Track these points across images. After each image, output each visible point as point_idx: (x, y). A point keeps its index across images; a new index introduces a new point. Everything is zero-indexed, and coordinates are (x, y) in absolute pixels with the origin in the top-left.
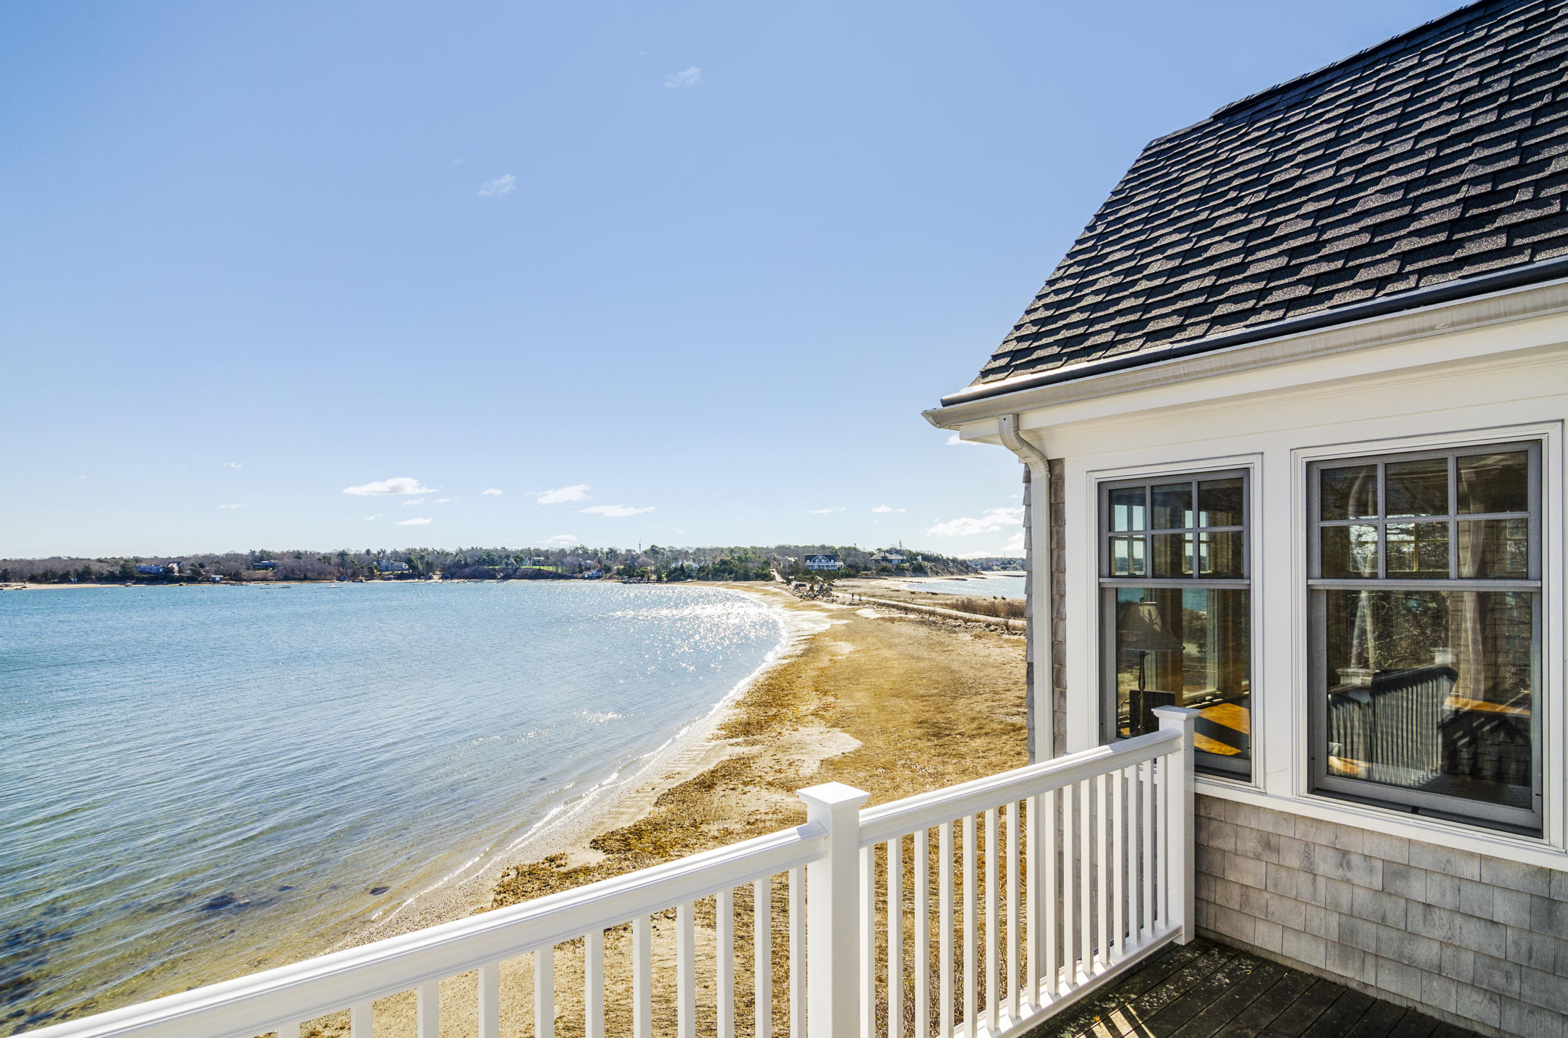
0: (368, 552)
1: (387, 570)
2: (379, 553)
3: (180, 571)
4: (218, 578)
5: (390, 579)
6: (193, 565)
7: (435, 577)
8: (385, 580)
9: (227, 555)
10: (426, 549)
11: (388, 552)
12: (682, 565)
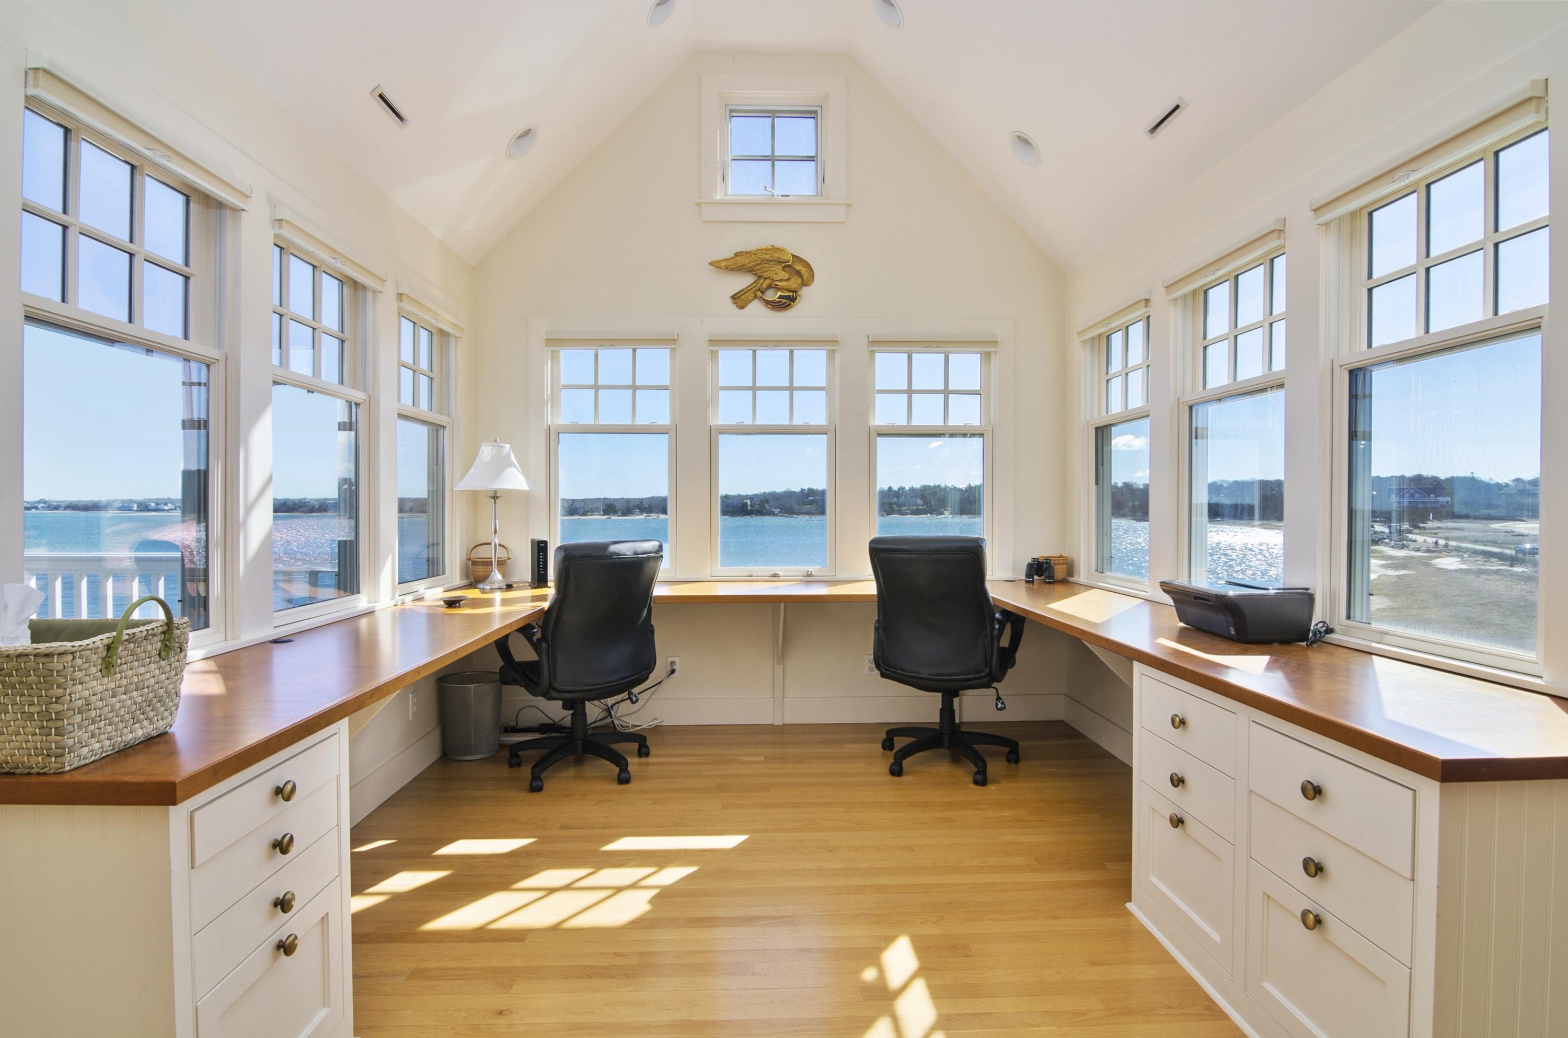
4: (776, 511)
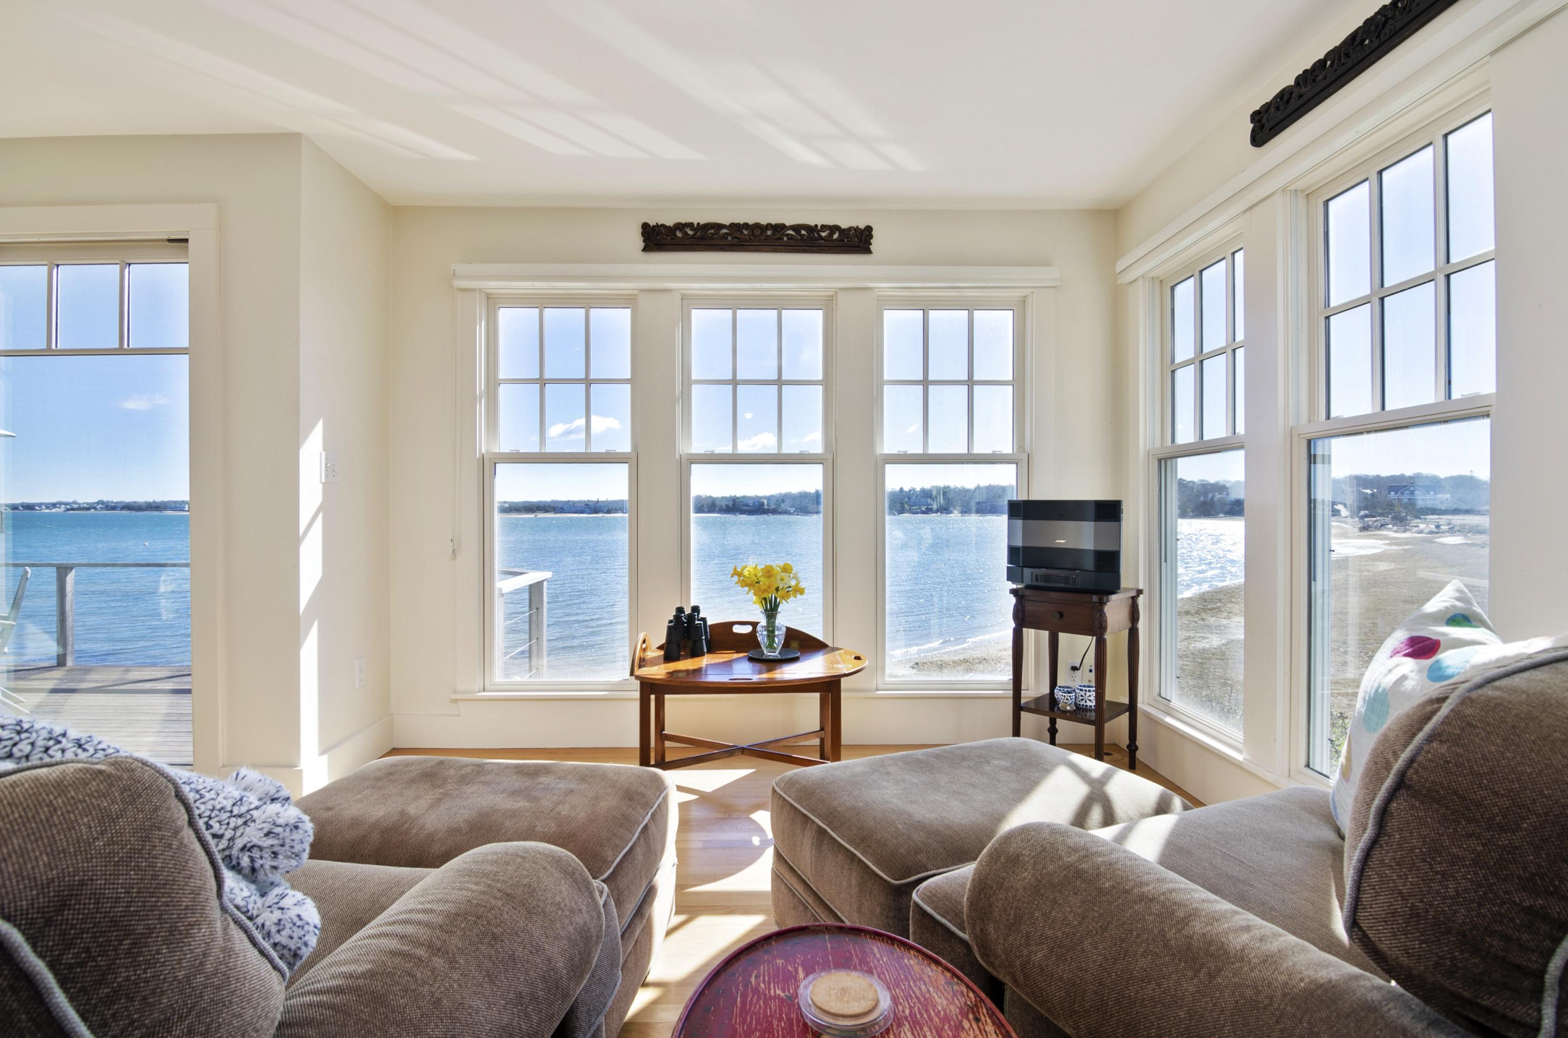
0: (901, 490)
1: (916, 506)
2: (910, 491)
3: (768, 505)
5: (917, 513)
6: (777, 500)
7: (955, 512)
8: (914, 513)
9: (800, 493)
10: (948, 487)
11: (918, 489)
12: (1212, 498)
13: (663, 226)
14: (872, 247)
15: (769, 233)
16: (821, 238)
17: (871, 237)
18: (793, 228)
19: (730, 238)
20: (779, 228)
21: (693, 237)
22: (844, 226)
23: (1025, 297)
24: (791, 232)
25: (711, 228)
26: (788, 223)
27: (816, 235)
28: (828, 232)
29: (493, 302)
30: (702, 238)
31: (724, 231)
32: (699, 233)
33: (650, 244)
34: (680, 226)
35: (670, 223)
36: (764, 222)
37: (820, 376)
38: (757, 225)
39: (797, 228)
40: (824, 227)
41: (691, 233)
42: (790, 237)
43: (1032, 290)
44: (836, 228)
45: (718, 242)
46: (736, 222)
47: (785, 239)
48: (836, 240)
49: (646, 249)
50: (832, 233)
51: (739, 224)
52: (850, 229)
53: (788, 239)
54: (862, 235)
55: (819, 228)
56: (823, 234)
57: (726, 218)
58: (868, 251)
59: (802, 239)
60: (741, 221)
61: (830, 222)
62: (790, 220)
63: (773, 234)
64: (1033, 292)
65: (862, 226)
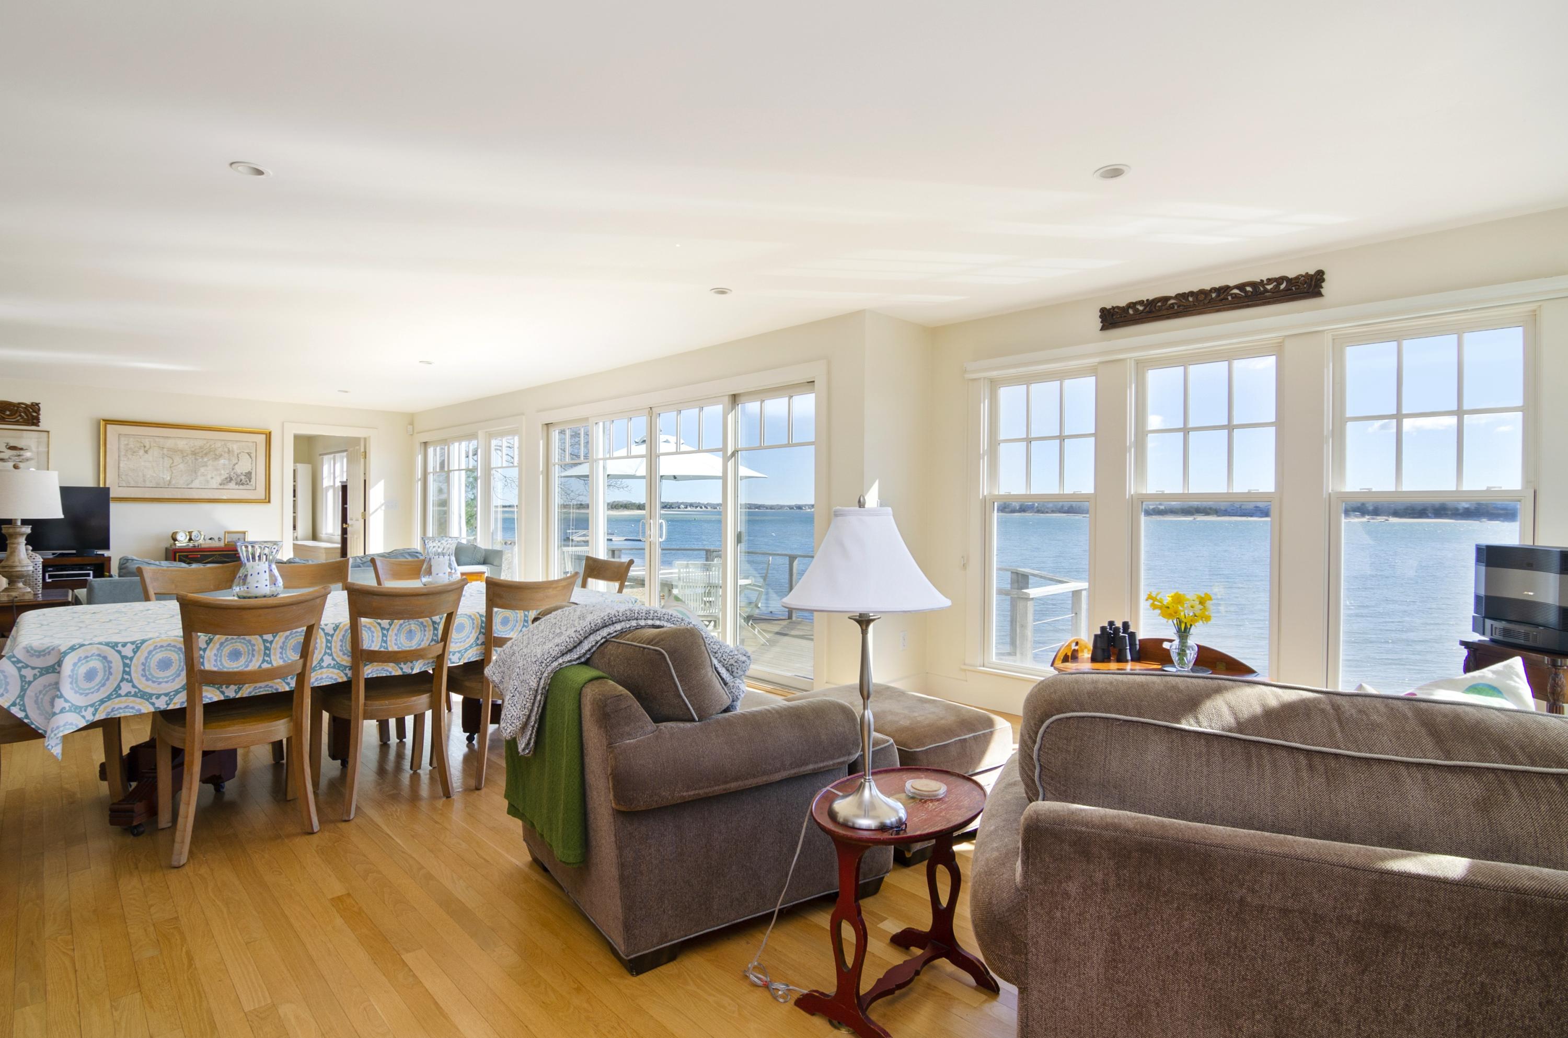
13: (1118, 307)
14: (1323, 291)
15: (1214, 295)
16: (1266, 291)
17: (1323, 280)
18: (1237, 287)
19: (1176, 308)
20: (1223, 291)
21: (1142, 312)
22: (1291, 275)
23: (1535, 311)
24: (1236, 291)
25: (1158, 302)
26: (1232, 283)
27: (1262, 289)
28: (1275, 283)
29: (994, 385)
30: (1150, 312)
31: (1172, 301)
32: (1148, 308)
33: (1106, 324)
34: (1132, 305)
35: (1122, 303)
36: (1208, 287)
37: (1272, 418)
38: (1202, 292)
39: (1241, 287)
40: (1270, 281)
41: (1141, 308)
42: (1235, 296)
43: (1539, 304)
44: (1283, 279)
45: (1165, 312)
46: (1181, 292)
47: (1230, 298)
48: (1283, 290)
49: (1103, 328)
50: (1279, 284)
51: (1185, 293)
52: (1297, 278)
53: (1232, 298)
54: (1311, 280)
55: (1265, 282)
56: (1269, 287)
57: (1171, 291)
58: (1318, 294)
59: (1246, 296)
60: (1186, 290)
61: (1276, 274)
62: (1232, 281)
63: (1218, 296)
64: (1540, 306)
65: (1312, 272)
